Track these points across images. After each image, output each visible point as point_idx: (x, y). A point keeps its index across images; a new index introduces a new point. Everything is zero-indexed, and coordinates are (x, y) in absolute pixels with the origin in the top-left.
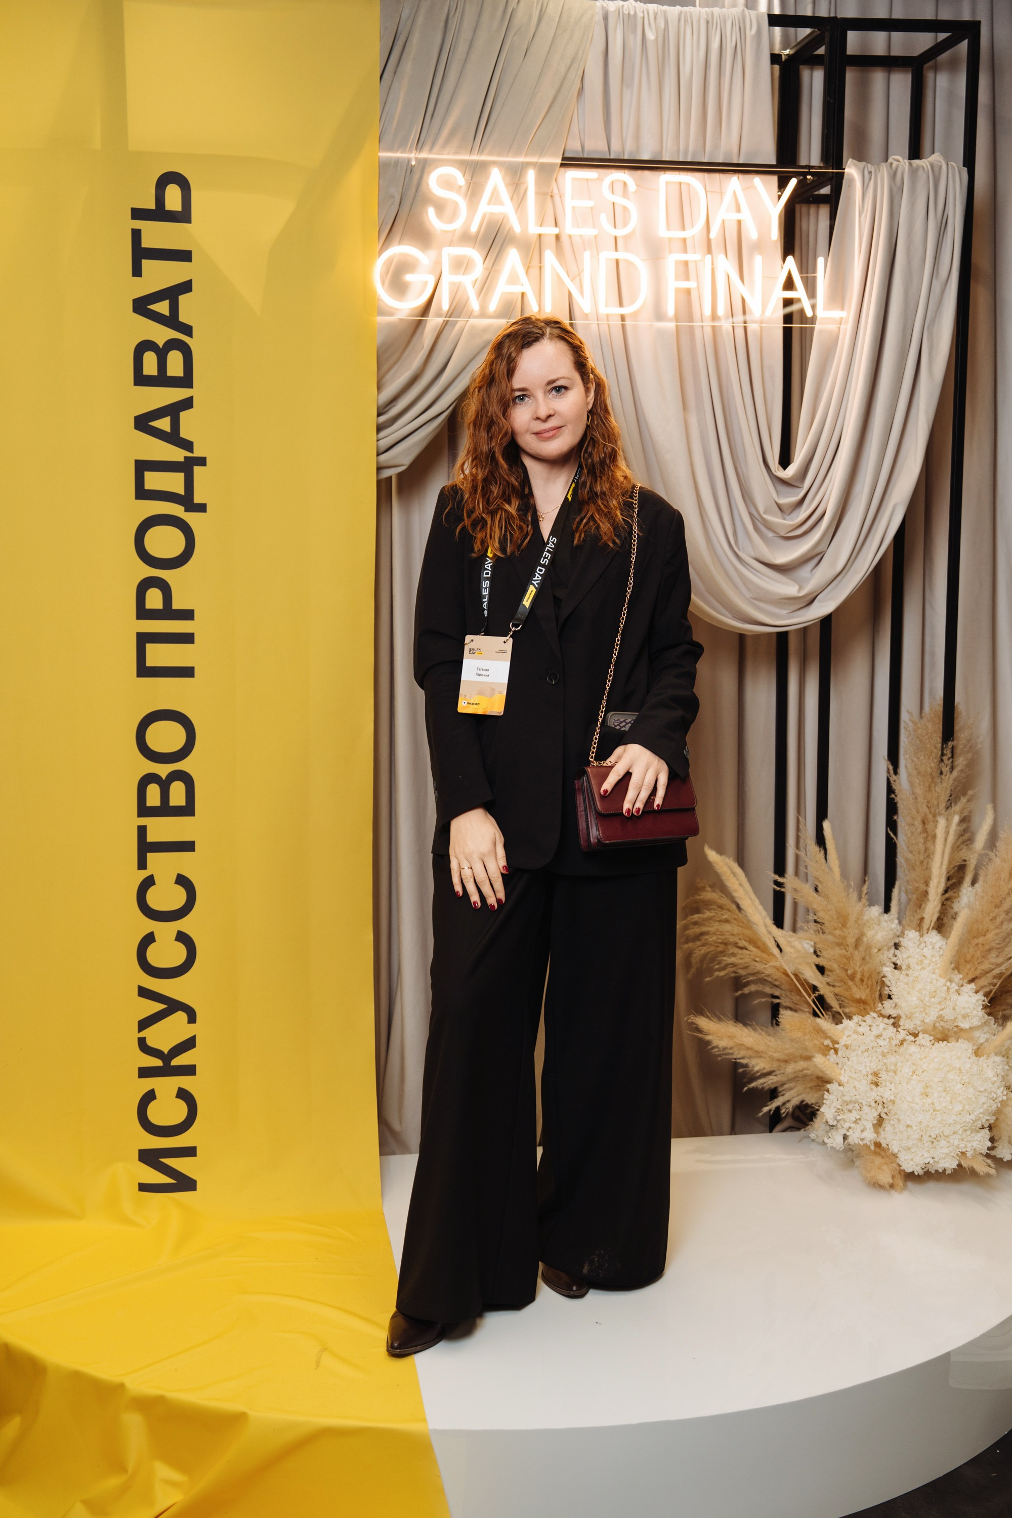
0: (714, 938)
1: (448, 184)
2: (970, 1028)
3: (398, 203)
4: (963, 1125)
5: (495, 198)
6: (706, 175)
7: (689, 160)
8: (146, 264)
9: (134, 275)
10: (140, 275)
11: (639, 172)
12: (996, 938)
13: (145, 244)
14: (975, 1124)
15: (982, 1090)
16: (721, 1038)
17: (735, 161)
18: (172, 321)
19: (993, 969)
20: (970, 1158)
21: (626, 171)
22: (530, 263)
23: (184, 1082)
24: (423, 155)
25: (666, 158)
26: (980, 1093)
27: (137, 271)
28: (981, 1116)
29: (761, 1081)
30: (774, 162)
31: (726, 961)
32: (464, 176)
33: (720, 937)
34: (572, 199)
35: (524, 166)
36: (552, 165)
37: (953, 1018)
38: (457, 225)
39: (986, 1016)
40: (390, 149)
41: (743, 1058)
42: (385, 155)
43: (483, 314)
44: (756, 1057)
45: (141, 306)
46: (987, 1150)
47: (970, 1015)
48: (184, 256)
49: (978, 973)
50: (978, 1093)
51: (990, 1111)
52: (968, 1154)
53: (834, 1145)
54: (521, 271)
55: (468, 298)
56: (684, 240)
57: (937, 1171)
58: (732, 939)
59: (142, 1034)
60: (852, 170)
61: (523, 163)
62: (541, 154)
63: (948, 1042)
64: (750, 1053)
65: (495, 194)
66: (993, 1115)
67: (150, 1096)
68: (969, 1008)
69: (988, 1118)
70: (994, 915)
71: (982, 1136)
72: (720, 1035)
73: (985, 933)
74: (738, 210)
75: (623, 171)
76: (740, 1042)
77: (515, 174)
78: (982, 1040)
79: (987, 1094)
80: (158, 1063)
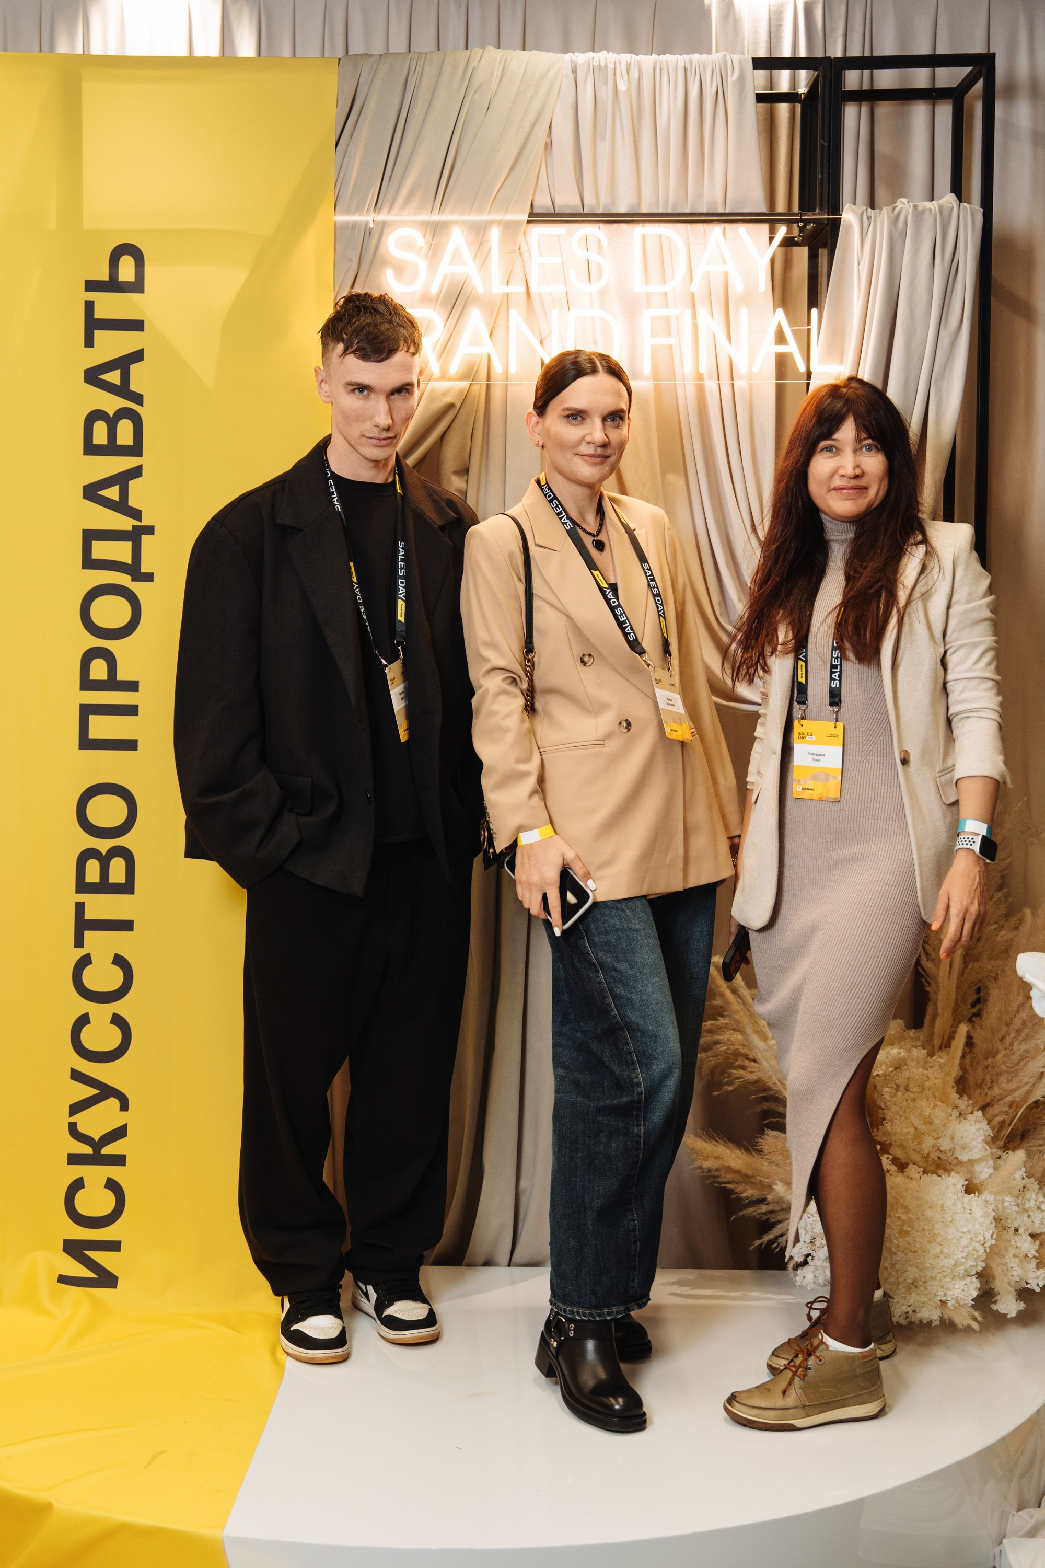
0: (725, 1048)
1: (408, 246)
2: (969, 1160)
3: (355, 265)
4: (940, 1271)
5: (456, 258)
6: (688, 225)
7: (669, 211)
8: (98, 334)
9: (86, 346)
10: (93, 346)
11: (615, 226)
12: (1006, 1060)
13: (98, 315)
14: (957, 1270)
15: (964, 1230)
16: (706, 1158)
17: (721, 211)
18: (123, 390)
19: (1006, 1097)
20: (952, 1308)
21: (601, 225)
22: (494, 323)
23: (113, 1172)
24: (382, 217)
25: (644, 211)
26: (963, 1235)
27: (89, 342)
28: (964, 1260)
29: (750, 1210)
30: (763, 209)
31: (736, 1074)
32: (424, 238)
33: (732, 1047)
34: (540, 254)
35: (488, 224)
36: (517, 223)
37: (948, 1148)
38: (417, 286)
39: (988, 1149)
40: (347, 212)
41: (729, 1183)
42: (341, 218)
43: (444, 377)
44: (744, 1182)
45: (93, 376)
46: (972, 1300)
47: (968, 1145)
48: (137, 325)
49: (988, 1099)
50: (960, 1235)
51: (975, 1256)
52: (950, 1304)
53: (804, 1283)
54: (485, 333)
55: (429, 362)
56: (666, 294)
57: (921, 1321)
58: (742, 1050)
59: (73, 1119)
60: (849, 216)
61: (486, 221)
62: (507, 209)
63: (938, 1176)
64: (737, 1177)
65: (457, 252)
66: (982, 1261)
67: (78, 1185)
68: (967, 1138)
69: (974, 1264)
70: (1003, 1034)
71: (966, 1284)
72: (705, 1155)
73: (996, 1054)
74: (724, 263)
75: (596, 225)
76: (727, 1164)
77: (479, 231)
78: (984, 1176)
79: (969, 1236)
80: (88, 1150)
